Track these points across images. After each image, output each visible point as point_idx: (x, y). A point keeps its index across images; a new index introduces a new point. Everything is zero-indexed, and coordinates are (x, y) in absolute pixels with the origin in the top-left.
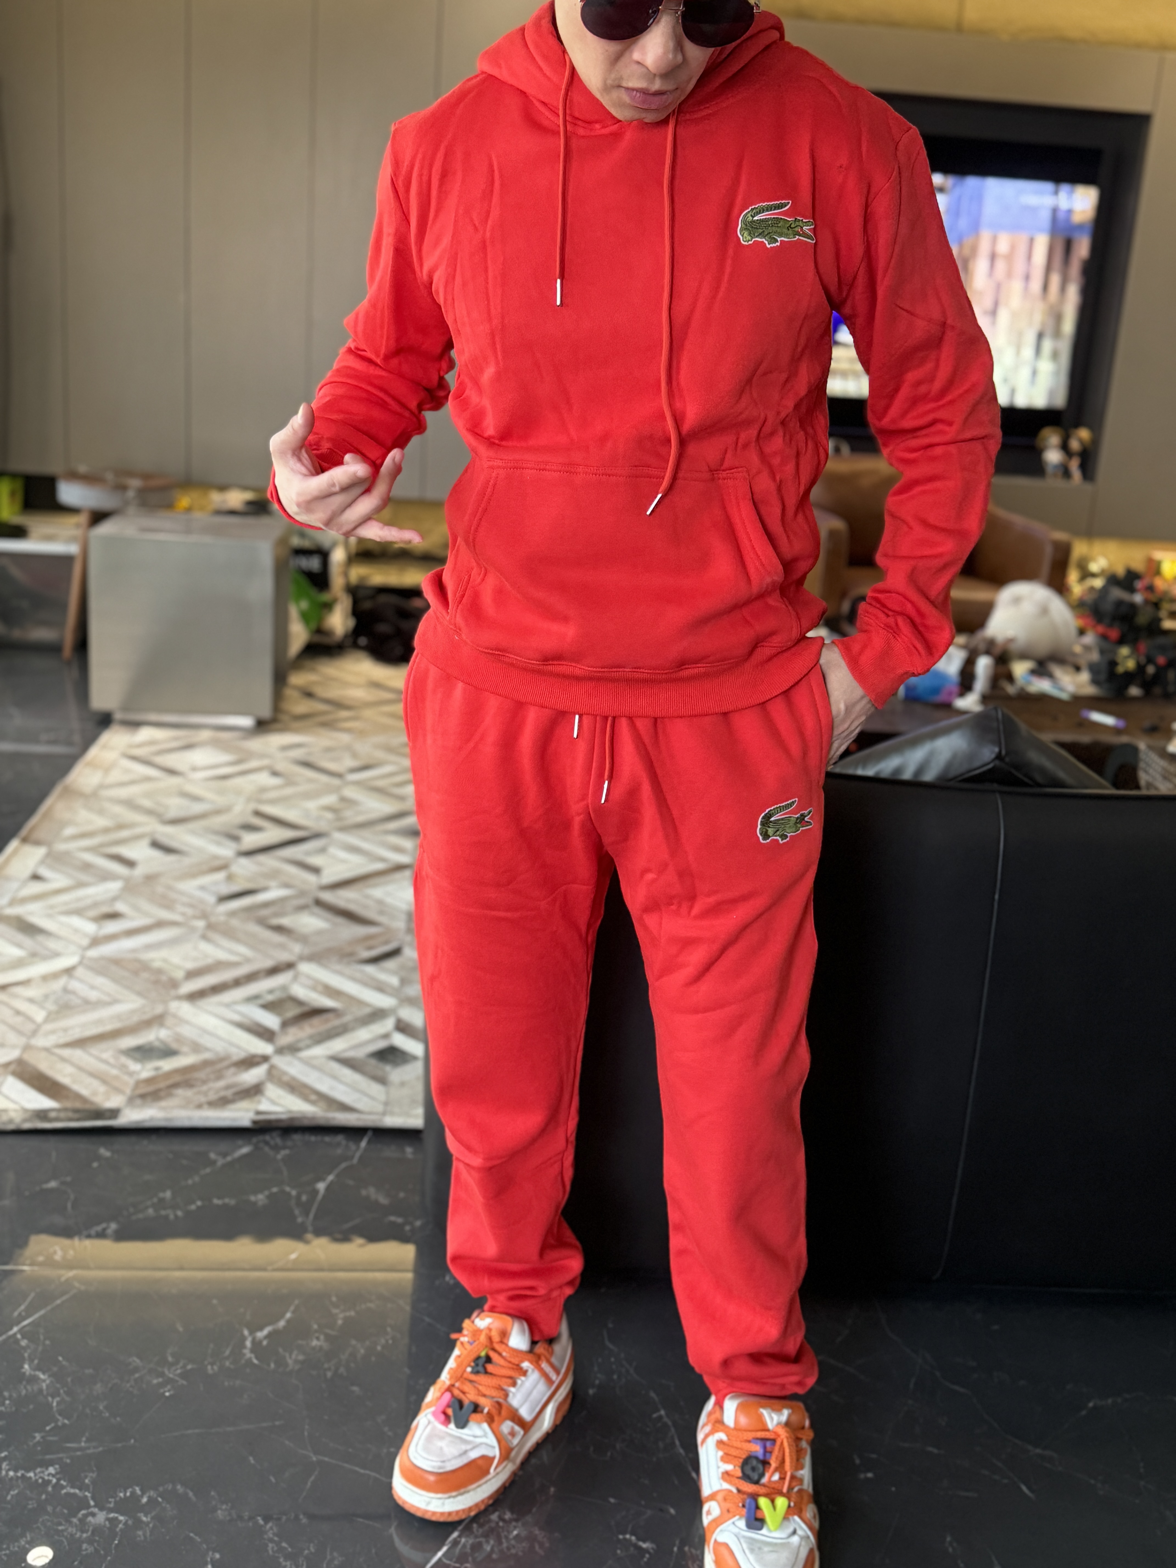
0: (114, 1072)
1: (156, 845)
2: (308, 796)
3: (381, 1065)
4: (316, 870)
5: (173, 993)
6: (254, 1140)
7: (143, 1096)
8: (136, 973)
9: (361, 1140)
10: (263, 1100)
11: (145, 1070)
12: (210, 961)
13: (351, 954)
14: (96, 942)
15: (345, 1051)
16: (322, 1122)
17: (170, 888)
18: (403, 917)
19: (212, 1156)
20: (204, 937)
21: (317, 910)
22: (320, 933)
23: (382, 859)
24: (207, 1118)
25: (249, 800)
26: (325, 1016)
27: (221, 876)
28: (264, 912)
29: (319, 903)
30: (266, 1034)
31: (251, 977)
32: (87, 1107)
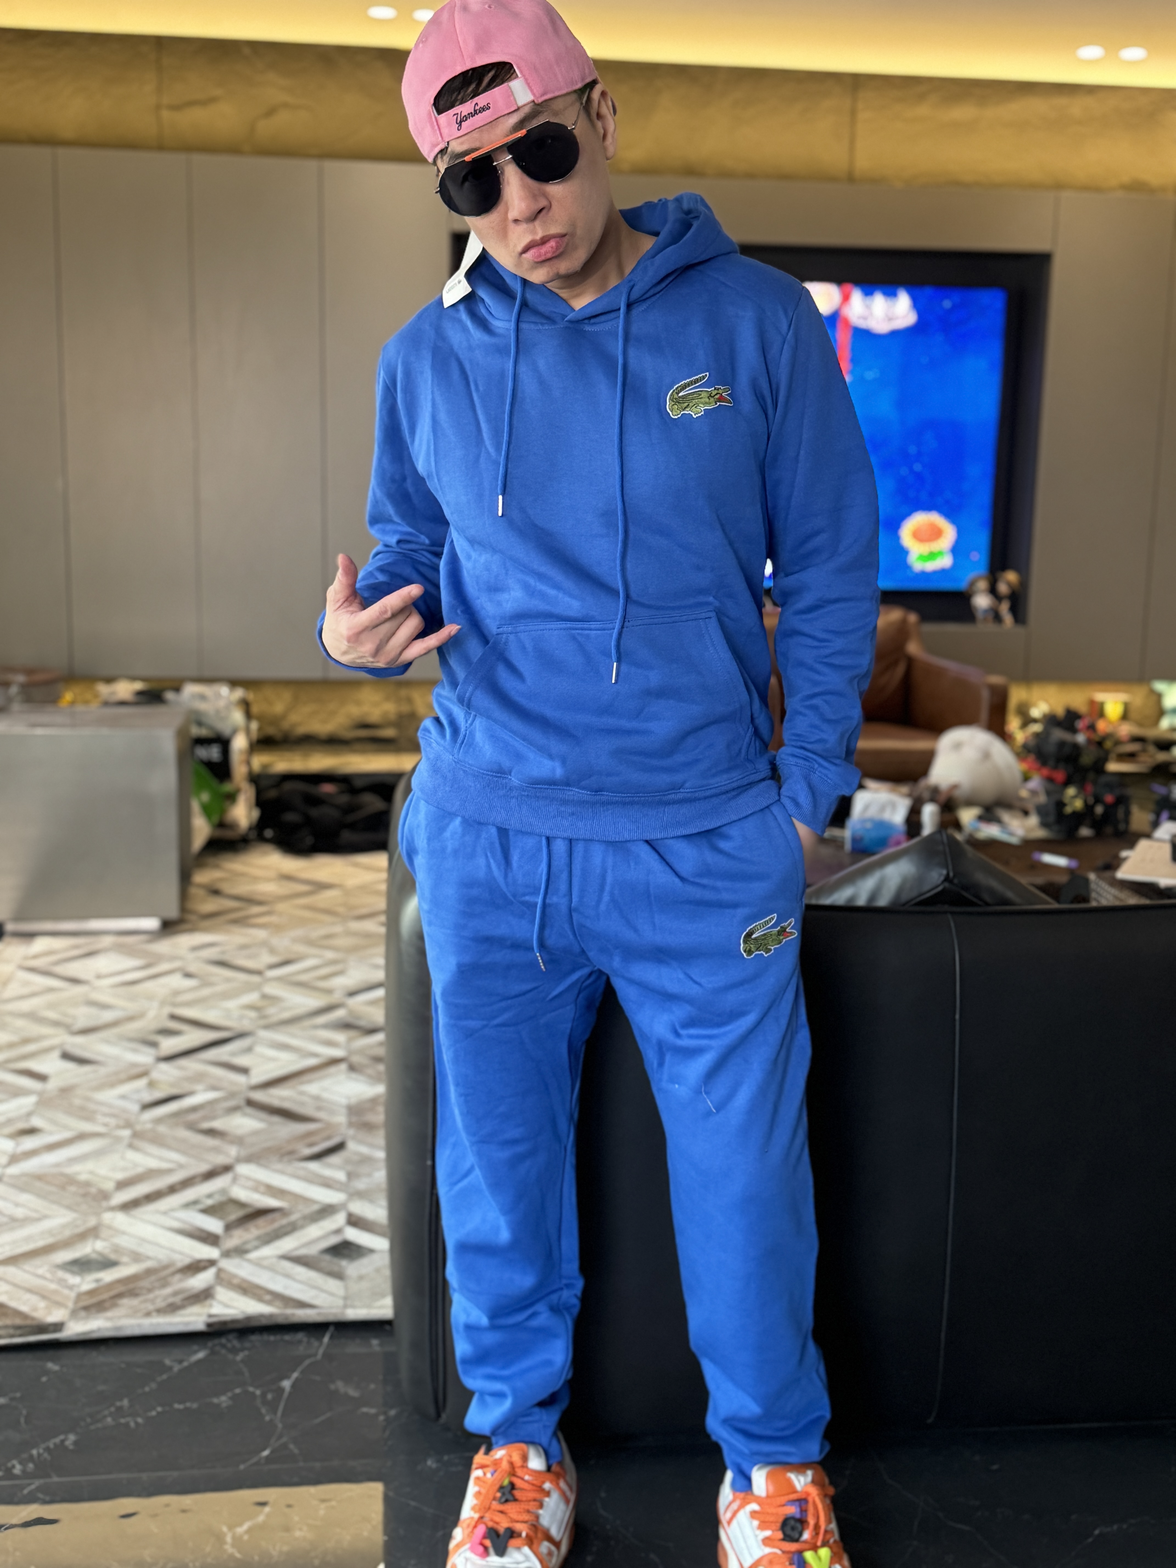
0: (53, 1286)
1: (67, 1056)
2: (226, 996)
3: (336, 1260)
4: (244, 1071)
5: (104, 1204)
6: (210, 1344)
7: (86, 1308)
8: (63, 1187)
9: (323, 1336)
10: (214, 1303)
11: (86, 1283)
12: (140, 1170)
13: (291, 1153)
14: (14, 1159)
15: (296, 1249)
16: (281, 1320)
17: (88, 1099)
18: (344, 1111)
19: (168, 1362)
20: (131, 1146)
21: (249, 1110)
22: (256, 1133)
23: (315, 1055)
24: (158, 1324)
25: (163, 1003)
26: (270, 1216)
27: (142, 1082)
28: (193, 1117)
29: (250, 1103)
30: (210, 1239)
31: (187, 1183)
32: (28, 1322)
